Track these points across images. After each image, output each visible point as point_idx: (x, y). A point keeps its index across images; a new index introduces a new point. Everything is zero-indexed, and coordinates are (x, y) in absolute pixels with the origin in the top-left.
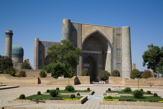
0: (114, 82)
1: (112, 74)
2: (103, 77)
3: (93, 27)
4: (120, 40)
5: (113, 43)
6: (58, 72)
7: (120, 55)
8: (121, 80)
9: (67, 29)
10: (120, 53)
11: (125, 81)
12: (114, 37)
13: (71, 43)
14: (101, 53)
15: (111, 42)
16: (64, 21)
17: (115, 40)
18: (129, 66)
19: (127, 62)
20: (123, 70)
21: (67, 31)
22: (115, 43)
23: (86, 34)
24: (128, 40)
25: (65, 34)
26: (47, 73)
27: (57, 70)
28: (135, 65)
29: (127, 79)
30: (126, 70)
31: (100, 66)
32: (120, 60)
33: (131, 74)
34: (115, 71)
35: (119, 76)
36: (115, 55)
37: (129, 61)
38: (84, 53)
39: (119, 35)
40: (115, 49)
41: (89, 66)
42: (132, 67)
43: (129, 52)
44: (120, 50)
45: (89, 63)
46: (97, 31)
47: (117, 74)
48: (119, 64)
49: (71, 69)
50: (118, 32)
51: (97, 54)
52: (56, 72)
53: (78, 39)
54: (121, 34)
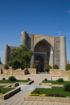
0: (53, 73)
1: (53, 67)
2: (46, 69)
3: (41, 37)
4: (59, 45)
5: (54, 47)
6: (16, 66)
7: (59, 55)
8: (58, 71)
9: (24, 38)
10: (59, 53)
11: (61, 72)
12: (55, 43)
13: (26, 47)
14: (47, 53)
15: (53, 46)
16: (22, 33)
17: (56, 45)
18: (65, 62)
19: (63, 60)
20: (61, 64)
21: (24, 39)
22: (56, 47)
23: (37, 41)
24: (64, 45)
25: (23, 41)
26: (9, 66)
27: (16, 64)
28: (69, 61)
29: (62, 71)
30: (63, 64)
31: (46, 62)
32: (59, 58)
33: (66, 67)
34: (55, 65)
35: (58, 68)
36: (56, 55)
37: (65, 59)
38: (35, 54)
39: (58, 42)
40: (55, 51)
41: (39, 62)
42: (67, 63)
43: (65, 53)
44: (59, 51)
45: (39, 60)
46: (44, 39)
47: (56, 67)
48: (58, 61)
49: (25, 64)
50: (58, 40)
51: (44, 54)
52: (15, 65)
53: (31, 44)
54: (60, 41)
